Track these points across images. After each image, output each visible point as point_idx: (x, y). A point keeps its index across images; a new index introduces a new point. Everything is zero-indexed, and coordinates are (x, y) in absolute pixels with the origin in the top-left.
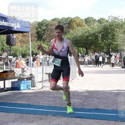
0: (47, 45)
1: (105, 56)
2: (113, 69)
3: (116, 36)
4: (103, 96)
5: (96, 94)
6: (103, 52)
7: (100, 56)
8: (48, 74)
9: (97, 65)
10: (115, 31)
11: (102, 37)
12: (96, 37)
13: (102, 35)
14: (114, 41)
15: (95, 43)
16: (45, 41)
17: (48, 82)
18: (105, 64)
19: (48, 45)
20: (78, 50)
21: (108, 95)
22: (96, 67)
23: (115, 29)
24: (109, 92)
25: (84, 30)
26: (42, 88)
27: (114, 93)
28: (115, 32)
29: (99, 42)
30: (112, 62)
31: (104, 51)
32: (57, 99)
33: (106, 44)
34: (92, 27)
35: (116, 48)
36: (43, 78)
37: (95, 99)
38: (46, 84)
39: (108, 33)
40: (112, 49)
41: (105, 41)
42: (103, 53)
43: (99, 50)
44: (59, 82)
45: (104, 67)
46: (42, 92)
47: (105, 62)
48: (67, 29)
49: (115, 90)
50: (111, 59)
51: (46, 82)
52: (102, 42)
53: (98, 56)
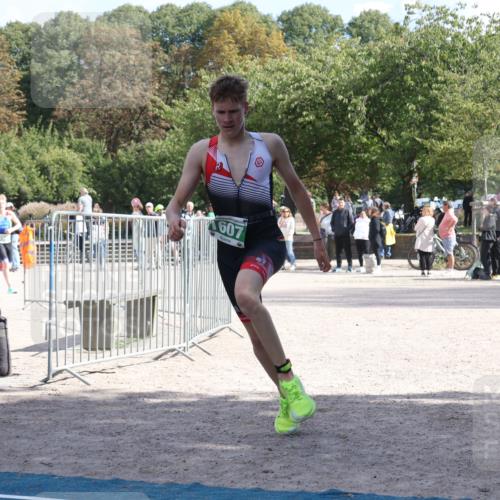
0: (79, 149)
1: (386, 214)
2: (426, 282)
3: (442, 111)
4: (369, 425)
5: (331, 413)
6: (376, 191)
7: (358, 213)
8: (78, 304)
9: (345, 263)
10: (437, 82)
11: (368, 112)
12: (340, 113)
13: (372, 102)
14: (434, 137)
15: (334, 146)
16: (67, 129)
17: (77, 348)
18: (386, 258)
19: (81, 151)
21: (394, 419)
22: (338, 270)
23: (438, 69)
24: (400, 404)
25: (278, 75)
26: (45, 381)
27: (427, 408)
28: (438, 89)
29: (352, 138)
30: (418, 245)
31: (379, 185)
32: (127, 438)
33: (392, 148)
34: (320, 61)
35: (442, 172)
36: (53, 328)
37: (324, 442)
38: (69, 360)
39: (400, 94)
40: (422, 178)
41: (384, 133)
42: (378, 200)
43: (353, 182)
44: (141, 352)
45: (378, 270)
46: (46, 403)
47: (386, 248)
48: (188, 67)
49: (435, 391)
50: (417, 227)
51: (69, 351)
52: (368, 138)
53: (351, 211)
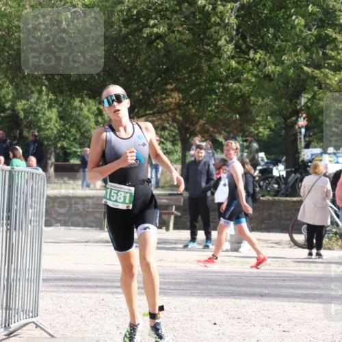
9: (201, 235)
13: (246, 12)
20: (62, 117)
22: (191, 245)
31: (252, 128)
41: (259, 55)
43: (215, 122)
52: (238, 63)
53: (212, 162)
